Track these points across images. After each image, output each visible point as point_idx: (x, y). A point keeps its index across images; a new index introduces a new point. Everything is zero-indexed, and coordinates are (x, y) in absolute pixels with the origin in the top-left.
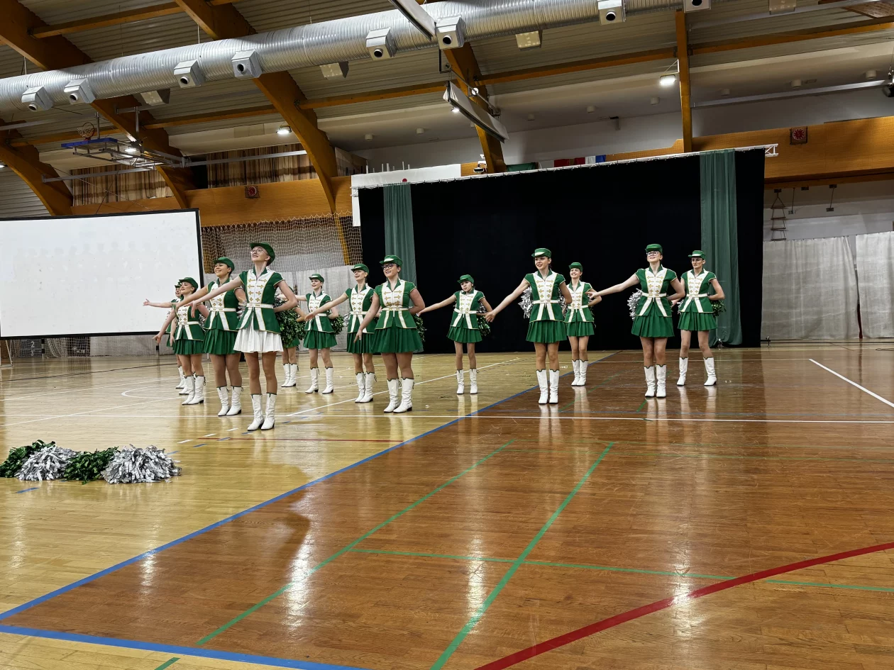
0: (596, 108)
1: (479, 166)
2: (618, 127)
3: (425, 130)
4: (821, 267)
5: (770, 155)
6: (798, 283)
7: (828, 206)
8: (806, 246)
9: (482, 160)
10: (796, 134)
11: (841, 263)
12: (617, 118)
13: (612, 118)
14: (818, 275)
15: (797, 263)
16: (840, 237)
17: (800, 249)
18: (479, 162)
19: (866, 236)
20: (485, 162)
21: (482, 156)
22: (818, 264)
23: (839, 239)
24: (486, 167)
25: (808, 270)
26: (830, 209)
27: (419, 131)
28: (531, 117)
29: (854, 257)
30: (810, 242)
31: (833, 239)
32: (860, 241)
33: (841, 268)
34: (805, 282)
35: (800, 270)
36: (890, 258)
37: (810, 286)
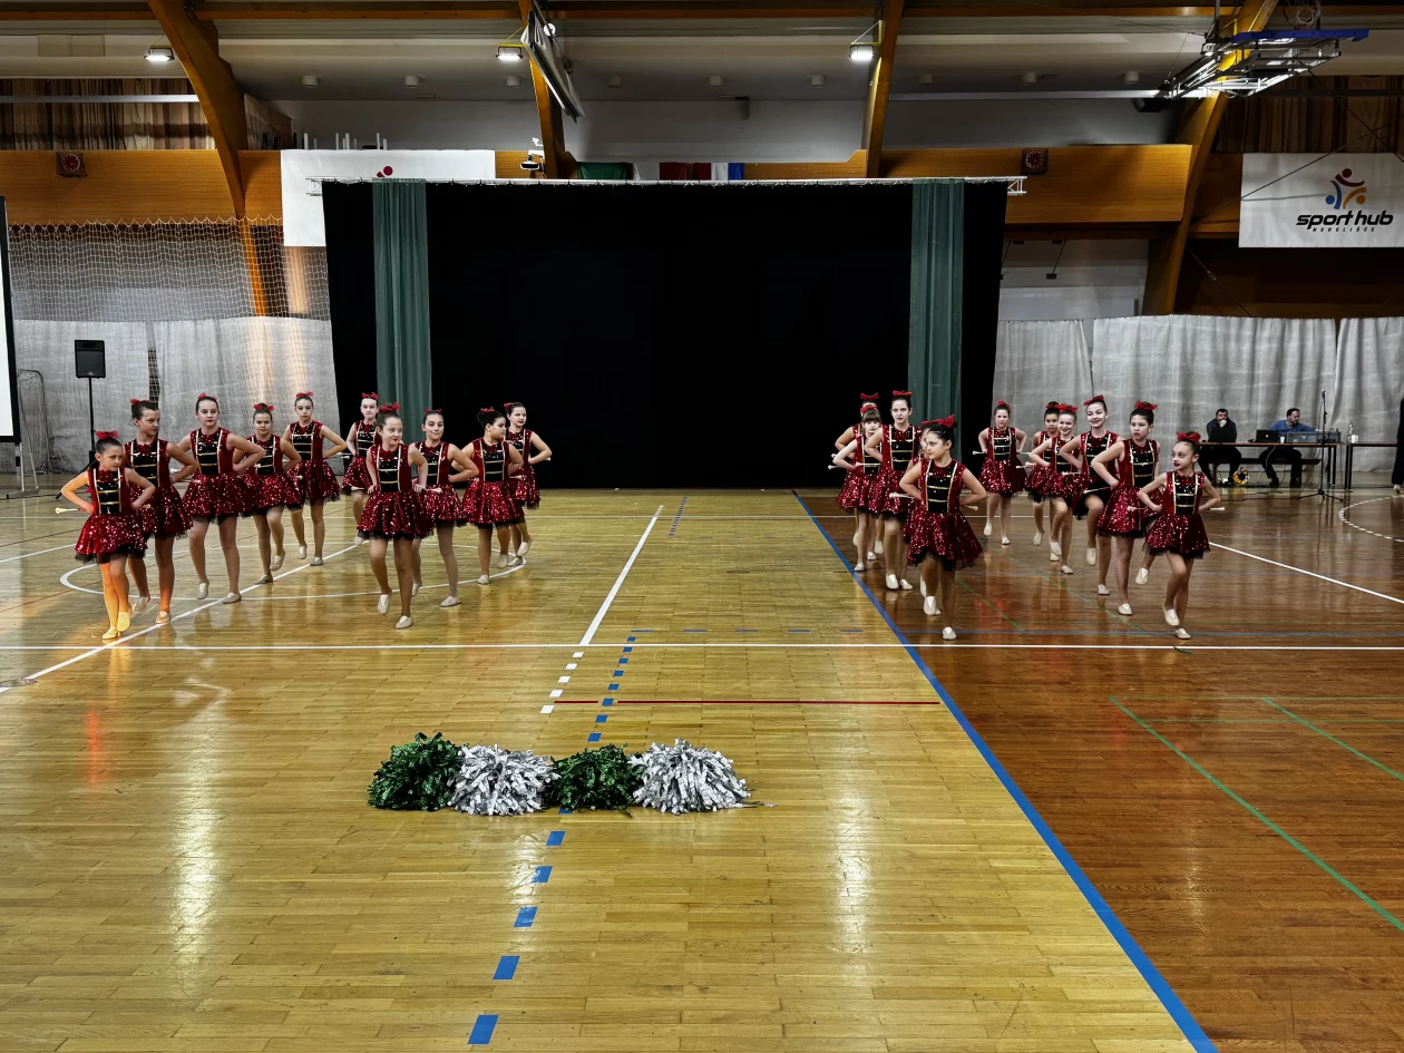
0: (725, 80)
1: (530, 158)
2: (746, 114)
3: (420, 79)
4: (1045, 364)
5: (1012, 193)
6: (1011, 388)
7: (1050, 270)
8: (1025, 331)
9: (538, 148)
10: (1031, 161)
11: (1072, 359)
12: (746, 98)
13: (737, 98)
14: (1039, 377)
15: (1011, 357)
16: (1073, 320)
17: (1017, 335)
18: (531, 152)
19: (1107, 320)
20: (542, 153)
21: (536, 140)
22: (1040, 360)
23: (1072, 324)
24: (542, 161)
25: (1027, 368)
26: (1052, 276)
27: (411, 81)
28: (617, 81)
29: (1090, 350)
30: (1031, 326)
31: (1063, 322)
32: (1099, 328)
33: (1072, 366)
34: (1021, 385)
35: (1015, 368)
36: (1137, 355)
37: (1029, 392)
